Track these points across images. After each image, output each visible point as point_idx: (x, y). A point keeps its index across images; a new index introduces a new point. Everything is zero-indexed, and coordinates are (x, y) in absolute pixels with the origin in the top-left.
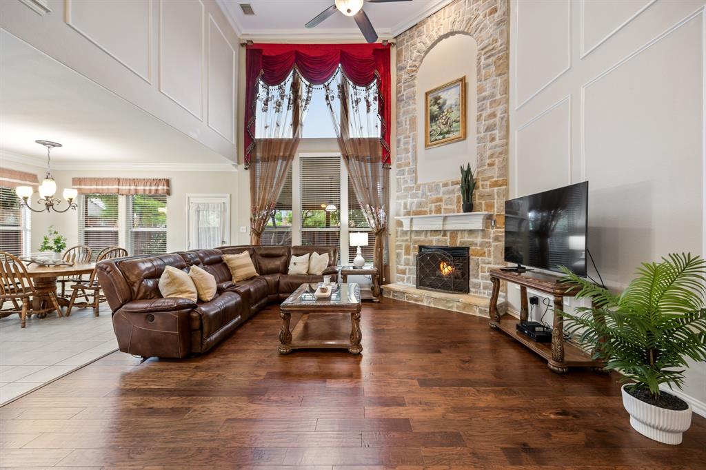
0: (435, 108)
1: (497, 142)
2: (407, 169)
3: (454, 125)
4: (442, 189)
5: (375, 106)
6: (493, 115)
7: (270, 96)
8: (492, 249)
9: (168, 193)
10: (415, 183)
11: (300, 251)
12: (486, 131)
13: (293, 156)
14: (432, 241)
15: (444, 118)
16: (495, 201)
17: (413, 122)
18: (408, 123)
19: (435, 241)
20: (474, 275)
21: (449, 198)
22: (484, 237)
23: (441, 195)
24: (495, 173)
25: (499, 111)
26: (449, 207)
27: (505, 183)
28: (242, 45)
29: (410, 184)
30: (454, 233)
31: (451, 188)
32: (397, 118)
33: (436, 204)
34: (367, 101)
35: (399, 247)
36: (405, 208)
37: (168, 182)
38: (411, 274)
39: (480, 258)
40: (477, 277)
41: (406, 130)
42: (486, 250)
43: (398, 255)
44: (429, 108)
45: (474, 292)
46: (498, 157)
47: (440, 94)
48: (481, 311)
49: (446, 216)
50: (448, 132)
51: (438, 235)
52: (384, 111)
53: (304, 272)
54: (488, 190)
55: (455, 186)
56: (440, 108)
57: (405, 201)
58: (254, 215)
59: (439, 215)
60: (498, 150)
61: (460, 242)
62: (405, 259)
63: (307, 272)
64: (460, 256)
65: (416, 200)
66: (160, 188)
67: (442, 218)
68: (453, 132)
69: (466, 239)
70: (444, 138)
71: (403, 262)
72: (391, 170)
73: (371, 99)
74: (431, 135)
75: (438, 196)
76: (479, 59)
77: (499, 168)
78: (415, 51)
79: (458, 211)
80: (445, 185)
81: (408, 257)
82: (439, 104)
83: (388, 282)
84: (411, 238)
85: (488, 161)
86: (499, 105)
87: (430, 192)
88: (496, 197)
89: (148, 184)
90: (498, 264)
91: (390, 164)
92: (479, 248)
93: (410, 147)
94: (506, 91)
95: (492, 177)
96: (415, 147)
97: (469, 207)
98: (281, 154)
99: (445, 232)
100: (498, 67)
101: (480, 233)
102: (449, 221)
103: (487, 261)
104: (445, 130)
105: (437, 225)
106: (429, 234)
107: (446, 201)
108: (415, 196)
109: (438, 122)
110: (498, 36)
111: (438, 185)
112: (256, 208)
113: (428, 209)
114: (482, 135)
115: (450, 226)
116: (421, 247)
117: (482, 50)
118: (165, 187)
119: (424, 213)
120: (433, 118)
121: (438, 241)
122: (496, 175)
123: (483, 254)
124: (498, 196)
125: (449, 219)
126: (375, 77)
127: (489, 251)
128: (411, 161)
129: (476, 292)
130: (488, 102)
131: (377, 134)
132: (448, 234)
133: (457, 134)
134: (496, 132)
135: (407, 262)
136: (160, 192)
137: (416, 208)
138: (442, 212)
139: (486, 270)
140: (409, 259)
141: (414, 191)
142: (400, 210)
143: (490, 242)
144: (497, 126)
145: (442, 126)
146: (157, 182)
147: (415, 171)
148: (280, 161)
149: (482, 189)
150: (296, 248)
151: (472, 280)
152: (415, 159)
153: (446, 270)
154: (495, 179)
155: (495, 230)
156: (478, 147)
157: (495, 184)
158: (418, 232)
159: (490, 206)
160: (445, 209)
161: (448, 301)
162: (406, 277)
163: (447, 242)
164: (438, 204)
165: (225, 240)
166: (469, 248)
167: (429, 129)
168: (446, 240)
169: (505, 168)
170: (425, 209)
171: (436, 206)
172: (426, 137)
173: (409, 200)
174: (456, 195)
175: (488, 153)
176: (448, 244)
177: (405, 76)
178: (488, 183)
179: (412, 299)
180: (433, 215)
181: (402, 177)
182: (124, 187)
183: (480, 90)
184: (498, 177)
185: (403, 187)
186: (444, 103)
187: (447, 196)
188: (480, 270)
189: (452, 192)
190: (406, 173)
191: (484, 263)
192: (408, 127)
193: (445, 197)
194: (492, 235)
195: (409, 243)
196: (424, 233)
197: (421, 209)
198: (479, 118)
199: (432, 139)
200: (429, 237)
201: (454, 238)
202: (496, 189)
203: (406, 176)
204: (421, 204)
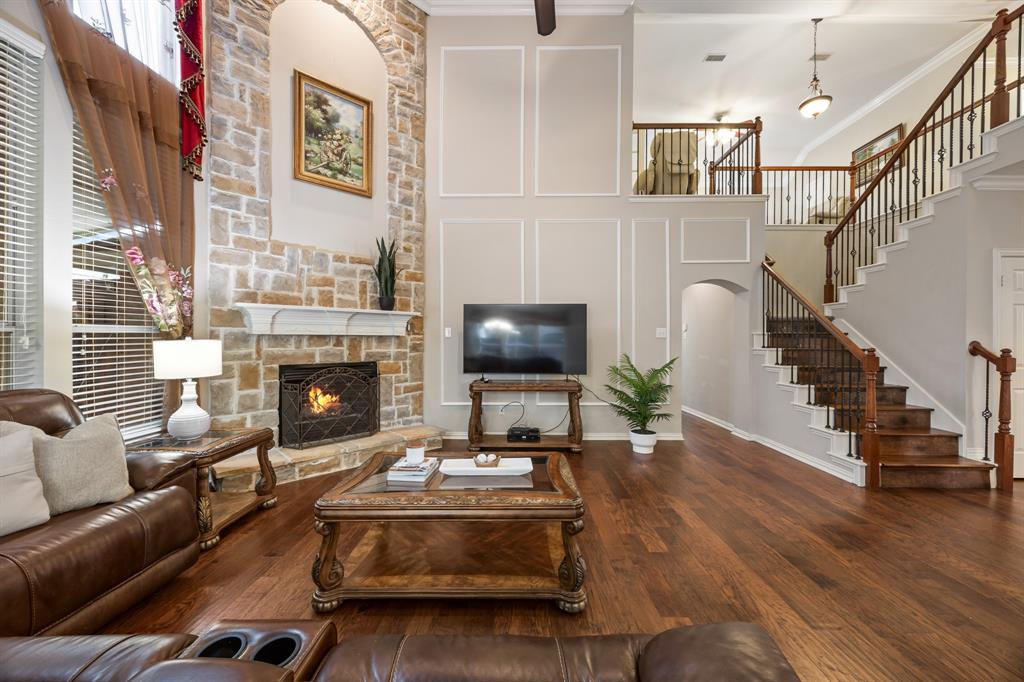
0: (317, 114)
2: (245, 199)
3: (354, 166)
4: (332, 265)
6: (409, 185)
8: (408, 362)
10: (270, 237)
12: (401, 201)
14: (312, 356)
15: (335, 143)
16: (412, 299)
17: (261, 105)
18: (247, 96)
19: (319, 355)
20: (386, 401)
21: (346, 282)
22: (399, 346)
23: (330, 274)
24: (412, 263)
25: (416, 181)
26: (347, 297)
27: (422, 278)
29: (253, 234)
30: (355, 341)
31: (348, 265)
33: (321, 288)
36: (242, 280)
39: (394, 376)
40: (389, 403)
41: (245, 112)
42: (401, 363)
43: (221, 391)
44: (304, 107)
45: (387, 426)
46: (415, 243)
47: (327, 96)
50: (342, 172)
51: (326, 344)
54: (405, 282)
55: (357, 265)
56: (328, 120)
57: (240, 268)
59: (328, 308)
60: (418, 235)
61: (365, 354)
62: (242, 397)
65: (271, 273)
67: (345, 315)
68: (351, 175)
69: (374, 350)
70: (335, 177)
71: (235, 405)
74: (307, 158)
75: (324, 275)
76: (393, 95)
77: (417, 258)
79: (363, 306)
80: (339, 259)
81: (252, 392)
82: (324, 112)
84: (258, 352)
85: (403, 244)
87: (307, 263)
88: (413, 293)
90: (416, 380)
92: (391, 361)
94: (422, 164)
95: (408, 267)
96: (266, 162)
97: (386, 302)
99: (339, 340)
100: (414, 126)
101: (397, 341)
102: (356, 321)
103: (403, 379)
104: (338, 165)
105: (335, 326)
106: (305, 342)
107: (340, 285)
108: (269, 263)
109: (322, 143)
110: (414, 86)
111: (324, 255)
113: (303, 296)
114: (396, 204)
115: (356, 329)
116: (287, 369)
117: (396, 86)
119: (296, 301)
120: (313, 130)
121: (326, 354)
122: (413, 266)
123: (397, 371)
124: (416, 293)
127: (405, 364)
128: (257, 185)
129: (389, 425)
130: (403, 164)
131: (172, 73)
132: (345, 342)
133: (357, 184)
134: (413, 210)
135: (248, 402)
137: (273, 288)
138: (337, 304)
139: (402, 389)
140: (254, 398)
141: (267, 253)
142: (223, 285)
143: (405, 353)
144: (414, 203)
145: (330, 154)
147: (265, 211)
149: (400, 280)
151: (384, 409)
152: (267, 188)
153: (321, 402)
154: (411, 270)
155: (412, 336)
156: (391, 219)
157: (412, 277)
158: (282, 339)
159: (404, 305)
160: (339, 299)
163: (344, 355)
164: (327, 288)
166: (377, 363)
167: (304, 146)
168: (342, 352)
169: (421, 259)
170: (295, 294)
171: (321, 293)
172: (296, 156)
173: (252, 269)
174: (359, 280)
175: (403, 233)
176: (345, 360)
178: (405, 273)
180: (316, 307)
181: (230, 211)
183: (393, 140)
184: (415, 269)
185: (232, 235)
186: (336, 118)
187: (344, 279)
188: (393, 392)
189: (352, 273)
190: (244, 208)
191: (399, 381)
192: (249, 109)
193: (338, 279)
194: (409, 343)
195: (253, 362)
196: (293, 341)
197: (283, 292)
198: (392, 178)
199: (311, 167)
200: (305, 347)
201: (355, 347)
202: (413, 283)
203: (243, 212)
204: (286, 283)
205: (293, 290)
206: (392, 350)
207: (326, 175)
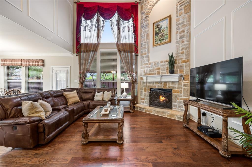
0: (157, 29)
1: (185, 43)
2: (145, 56)
3: (166, 36)
4: (160, 64)
5: (132, 29)
6: (183, 31)
7: (87, 24)
8: (182, 90)
9: (43, 65)
10: (149, 62)
11: (99, 90)
12: (180, 38)
13: (97, 50)
14: (155, 86)
15: (161, 33)
16: (184, 69)
17: (148, 36)
18: (146, 36)
19: (157, 86)
20: (174, 101)
22: (179, 85)
23: (159, 67)
24: (184, 57)
25: (186, 29)
26: (163, 72)
27: (189, 61)
28: (75, 3)
29: (147, 62)
30: (165, 83)
31: (164, 63)
32: (141, 34)
33: (157, 70)
34: (128, 27)
35: (142, 89)
36: (144, 72)
37: (43, 61)
38: (147, 100)
39: (177, 94)
40: (176, 102)
41: (145, 39)
42: (180, 90)
43: (141, 92)
44: (154, 30)
45: (174, 109)
46: (185, 50)
47: (159, 23)
48: (178, 118)
49: (162, 76)
50: (163, 40)
51: (158, 84)
52: (136, 31)
53: (101, 99)
54: (181, 64)
55: (166, 63)
56: (159, 29)
57: (144, 69)
58: (80, 75)
59: (158, 75)
60: (186, 46)
61: (168, 87)
62: (144, 94)
63: (102, 100)
64: (168, 93)
65: (149, 69)
66: (40, 63)
67: (160, 76)
68: (165, 39)
69: (171, 86)
70: (161, 42)
71: (143, 95)
72: (138, 56)
73: (130, 26)
74: (155, 41)
75: (158, 67)
76: (177, 7)
78: (149, 5)
79: (167, 74)
80: (162, 62)
81: (146, 93)
82: (159, 28)
83: (137, 103)
84: (146, 85)
85: (181, 52)
86: (186, 26)
87: (155, 65)
88: (184, 67)
89: (34, 61)
90: (185, 97)
91: (138, 54)
92: (176, 89)
93: (146, 46)
94: (189, 20)
95: (183, 58)
96: (148, 47)
97: (172, 72)
98: (92, 49)
99: (161, 83)
100: (185, 10)
101: (177, 83)
102: (163, 78)
103: (180, 95)
104: (162, 39)
105: (158, 79)
106: (154, 83)
107: (162, 69)
108: (148, 67)
109: (158, 35)
111: (158, 62)
112: (81, 72)
113: (154, 73)
114: (178, 40)
115: (164, 80)
116: (151, 89)
117: (178, 3)
118: (42, 63)
119: (153, 74)
120: (156, 34)
121: (158, 86)
122: (185, 57)
123: (178, 92)
124: (185, 67)
125: (163, 77)
126: (132, 17)
127: (181, 91)
128: (147, 52)
129: (175, 109)
130: (181, 26)
131: (132, 41)
132: (163, 83)
133: (167, 40)
134: (185, 39)
136: (40, 65)
137: (149, 72)
138: (160, 74)
139: (180, 99)
140: (146, 94)
141: (148, 65)
142: (142, 73)
143: (181, 87)
144: (185, 36)
145: (160, 37)
146: (38, 61)
147: (148, 57)
148: (91, 52)
149: (178, 64)
150: (98, 89)
151: (173, 103)
152: (149, 52)
153: (162, 99)
155: (184, 82)
156: (176, 46)
157: (184, 62)
158: (150, 83)
159: (181, 71)
160: (161, 72)
161: (163, 113)
162: (144, 101)
163: (162, 87)
164: (159, 70)
165: (68, 86)
166: (172, 89)
167: (155, 39)
168: (162, 86)
169: (188, 54)
170: (153, 73)
171: (157, 71)
172: (153, 42)
173: (146, 69)
174: (166, 67)
175: (181, 48)
177: (144, 17)
178: (181, 61)
179: (147, 111)
180: (156, 75)
181: (143, 59)
182: (24, 63)
183: (177, 20)
184: (185, 59)
185: (143, 63)
186: (161, 27)
187: (163, 67)
188: (177, 99)
189: (165, 65)
190: (145, 58)
191: (179, 96)
192: (146, 38)
193: (161, 67)
194: (183, 84)
195: (146, 87)
196: (152, 83)
197: (151, 73)
198: (177, 33)
199: (156, 43)
200: (155, 85)
201: (165, 85)
202: (184, 64)
203: (145, 59)
204: (151, 71)
205: (152, 72)
206: (176, 86)
207: (159, 43)
